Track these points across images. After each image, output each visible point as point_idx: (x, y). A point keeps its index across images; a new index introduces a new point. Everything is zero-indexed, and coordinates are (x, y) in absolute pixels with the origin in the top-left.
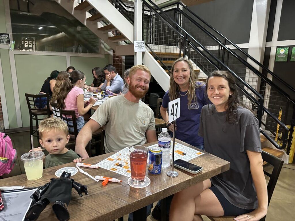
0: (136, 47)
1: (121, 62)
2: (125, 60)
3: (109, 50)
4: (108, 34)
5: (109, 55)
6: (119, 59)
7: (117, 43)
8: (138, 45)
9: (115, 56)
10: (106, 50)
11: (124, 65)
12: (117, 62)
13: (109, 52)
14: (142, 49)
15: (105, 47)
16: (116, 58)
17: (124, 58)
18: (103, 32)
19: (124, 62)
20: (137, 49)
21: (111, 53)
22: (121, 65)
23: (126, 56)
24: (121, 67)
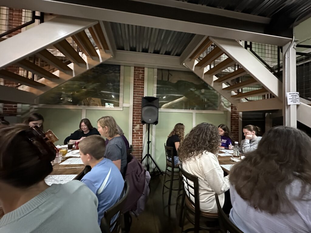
0: (290, 99)
1: (238, 118)
2: (242, 115)
3: (227, 107)
4: (231, 93)
5: (228, 111)
6: (236, 115)
7: (239, 100)
8: (293, 96)
9: (233, 112)
10: (225, 107)
11: (241, 120)
12: (234, 118)
13: (227, 109)
14: (297, 101)
15: (224, 105)
16: (234, 114)
17: (241, 113)
18: (226, 91)
19: (240, 117)
20: (291, 101)
21: (230, 109)
22: (238, 120)
23: (243, 112)
24: (238, 122)
